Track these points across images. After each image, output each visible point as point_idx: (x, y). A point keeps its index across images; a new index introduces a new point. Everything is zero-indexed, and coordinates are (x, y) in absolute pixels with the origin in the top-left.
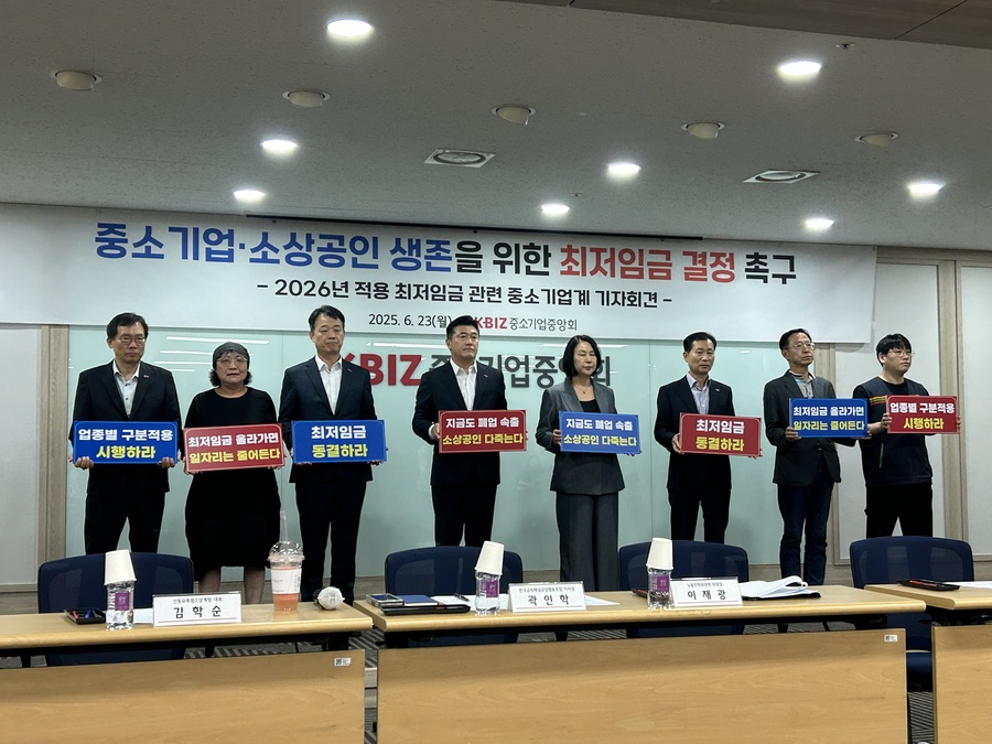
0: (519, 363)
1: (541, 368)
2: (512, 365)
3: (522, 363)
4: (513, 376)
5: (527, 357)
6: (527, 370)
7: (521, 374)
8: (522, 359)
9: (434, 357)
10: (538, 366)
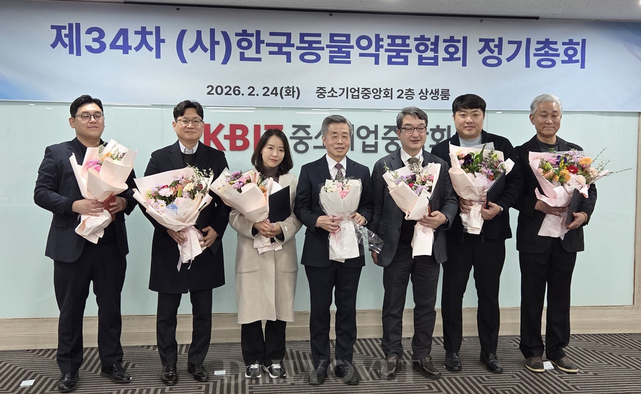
0: (369, 132)
1: (389, 135)
2: (363, 133)
3: (372, 132)
4: (364, 143)
5: (376, 126)
6: (376, 138)
7: (371, 141)
8: (372, 128)
9: (294, 126)
10: (385, 134)
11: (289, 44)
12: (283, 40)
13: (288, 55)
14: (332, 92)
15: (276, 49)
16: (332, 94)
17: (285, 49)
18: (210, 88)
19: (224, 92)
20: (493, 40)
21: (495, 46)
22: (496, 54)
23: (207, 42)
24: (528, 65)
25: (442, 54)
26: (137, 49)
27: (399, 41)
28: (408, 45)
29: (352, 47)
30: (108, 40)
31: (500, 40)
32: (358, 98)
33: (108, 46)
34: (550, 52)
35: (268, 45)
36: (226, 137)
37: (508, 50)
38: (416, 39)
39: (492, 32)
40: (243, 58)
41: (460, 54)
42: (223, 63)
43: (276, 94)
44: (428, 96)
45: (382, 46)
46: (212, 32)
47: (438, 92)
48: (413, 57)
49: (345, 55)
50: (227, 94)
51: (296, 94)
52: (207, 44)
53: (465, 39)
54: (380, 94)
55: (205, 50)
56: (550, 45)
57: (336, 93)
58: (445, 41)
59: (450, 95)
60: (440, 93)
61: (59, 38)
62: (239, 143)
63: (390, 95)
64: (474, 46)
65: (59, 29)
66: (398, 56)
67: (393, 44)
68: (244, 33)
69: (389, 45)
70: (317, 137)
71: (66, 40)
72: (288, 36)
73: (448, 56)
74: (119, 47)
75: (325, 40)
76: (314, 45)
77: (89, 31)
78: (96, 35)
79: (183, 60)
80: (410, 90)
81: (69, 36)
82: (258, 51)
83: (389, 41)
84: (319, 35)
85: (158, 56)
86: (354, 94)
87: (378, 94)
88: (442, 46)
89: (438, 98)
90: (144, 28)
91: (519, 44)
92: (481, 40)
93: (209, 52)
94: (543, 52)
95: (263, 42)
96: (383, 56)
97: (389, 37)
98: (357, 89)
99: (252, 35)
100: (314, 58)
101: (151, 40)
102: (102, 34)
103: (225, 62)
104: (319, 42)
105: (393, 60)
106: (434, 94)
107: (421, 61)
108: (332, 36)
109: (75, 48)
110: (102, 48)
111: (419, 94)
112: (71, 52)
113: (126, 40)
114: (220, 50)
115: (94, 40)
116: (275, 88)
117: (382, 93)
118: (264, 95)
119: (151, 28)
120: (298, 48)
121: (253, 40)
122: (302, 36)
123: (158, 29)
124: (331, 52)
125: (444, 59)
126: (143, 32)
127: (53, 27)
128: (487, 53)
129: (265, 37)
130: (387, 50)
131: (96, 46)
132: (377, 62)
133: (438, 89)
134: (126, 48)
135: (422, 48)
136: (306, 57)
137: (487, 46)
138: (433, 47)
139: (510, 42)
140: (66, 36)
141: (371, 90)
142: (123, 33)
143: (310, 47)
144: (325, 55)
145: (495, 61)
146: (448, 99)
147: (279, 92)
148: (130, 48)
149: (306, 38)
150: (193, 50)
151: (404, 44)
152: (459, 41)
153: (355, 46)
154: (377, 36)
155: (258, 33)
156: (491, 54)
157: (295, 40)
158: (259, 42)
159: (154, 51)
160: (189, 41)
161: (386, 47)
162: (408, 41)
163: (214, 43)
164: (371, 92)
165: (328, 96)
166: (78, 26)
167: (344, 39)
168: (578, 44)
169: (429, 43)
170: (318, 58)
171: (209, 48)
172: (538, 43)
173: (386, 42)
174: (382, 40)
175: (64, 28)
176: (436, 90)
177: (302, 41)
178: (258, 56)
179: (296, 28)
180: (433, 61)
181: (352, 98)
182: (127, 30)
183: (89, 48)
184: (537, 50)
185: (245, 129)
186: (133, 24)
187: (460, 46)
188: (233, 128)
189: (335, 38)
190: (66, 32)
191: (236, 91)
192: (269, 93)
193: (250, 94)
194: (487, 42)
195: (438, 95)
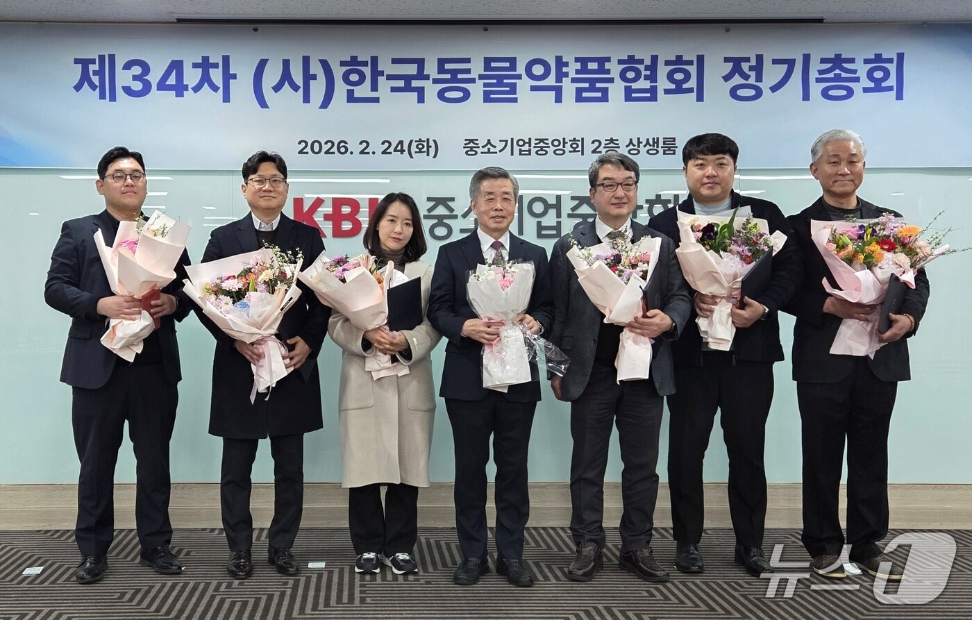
0: (548, 207)
1: (579, 211)
2: (539, 208)
4: (539, 223)
5: (558, 197)
7: (550, 219)
8: (552, 201)
9: (429, 199)
10: (574, 209)
11: (421, 75)
12: (412, 69)
13: (421, 92)
14: (489, 146)
15: (401, 83)
16: (489, 149)
17: (415, 83)
18: (303, 144)
19: (324, 150)
20: (747, 60)
21: (751, 68)
22: (752, 81)
23: (298, 78)
24: (806, 97)
25: (663, 83)
26: (197, 89)
27: (593, 66)
28: (608, 72)
29: (519, 77)
30: (154, 77)
31: (760, 58)
32: (530, 154)
33: (154, 87)
34: (844, 75)
35: (390, 77)
36: (327, 217)
37: (773, 74)
38: (620, 62)
39: (746, 48)
40: (351, 98)
41: (693, 83)
42: (322, 107)
43: (402, 151)
44: (642, 148)
45: (566, 75)
46: (306, 61)
47: (657, 142)
48: (617, 89)
49: (508, 89)
50: (327, 152)
51: (432, 151)
52: (299, 80)
53: (701, 59)
54: (564, 147)
55: (296, 88)
56: (843, 64)
57: (495, 147)
58: (668, 63)
59: (677, 147)
60: (661, 144)
61: (85, 77)
62: (347, 226)
63: (580, 148)
64: (716, 70)
65: (85, 63)
66: (592, 89)
67: (584, 70)
68: (354, 61)
69: (577, 72)
70: (465, 215)
71: (96, 79)
72: (420, 63)
73: (673, 86)
74: (170, 88)
75: (477, 68)
76: (460, 76)
77: (128, 66)
78: (137, 70)
79: (263, 104)
80: (612, 140)
81: (100, 73)
82: (374, 87)
83: (578, 66)
84: (468, 61)
85: (226, 99)
86: (523, 148)
87: (561, 147)
88: (663, 71)
89: (658, 152)
90: (205, 59)
91: (791, 63)
92: (727, 60)
93: (301, 90)
94: (831, 75)
95: (382, 73)
96: (569, 88)
97: (577, 60)
98: (527, 141)
99: (365, 64)
100: (459, 95)
101: (216, 76)
102: (146, 68)
103: (326, 104)
104: (468, 71)
105: (585, 95)
106: (650, 145)
107: (629, 96)
108: (488, 61)
109: (108, 92)
110: (147, 88)
111: (627, 146)
112: (102, 96)
113: (180, 77)
114: (318, 89)
115: (135, 78)
116: (401, 143)
117: (568, 146)
118: (384, 152)
119: (216, 58)
120: (436, 81)
121: (367, 70)
122: (441, 62)
123: (226, 59)
124: (486, 85)
125: (667, 92)
126: (205, 65)
127: (77, 61)
128: (737, 80)
129: (385, 66)
130: (574, 80)
131: (137, 86)
132: (558, 99)
133: (658, 138)
134: (180, 89)
135: (631, 75)
136: (448, 95)
137: (737, 69)
138: (648, 73)
139: (775, 62)
140: (95, 73)
141: (549, 142)
142: (177, 66)
143: (454, 79)
144: (477, 90)
145: (752, 92)
146: (674, 153)
147: (406, 147)
148: (186, 88)
149: (448, 66)
150: (277, 88)
151: (602, 70)
152: (690, 63)
153: (524, 76)
154: (559, 60)
155: (374, 60)
156: (744, 82)
157: (431, 69)
158: (376, 74)
159: (221, 91)
160: (272, 75)
161: (572, 75)
162: (607, 65)
163: (308, 77)
164: (550, 145)
165: (482, 153)
166: (112, 58)
167: (507, 65)
168: (890, 61)
169: (641, 67)
170: (467, 95)
171: (302, 86)
172: (823, 61)
173: (572, 68)
174: (566, 64)
175: (93, 61)
176: (654, 139)
177: (441, 70)
178: (374, 95)
179: (432, 52)
180: (648, 95)
181: (520, 154)
182: (182, 62)
183: (127, 90)
184: (821, 72)
185: (355, 205)
186: (190, 53)
187: (693, 70)
188: (337, 203)
189: (493, 64)
190: (94, 67)
191: (342, 147)
192: (391, 150)
193: (362, 152)
194: (737, 63)
195: (658, 147)
